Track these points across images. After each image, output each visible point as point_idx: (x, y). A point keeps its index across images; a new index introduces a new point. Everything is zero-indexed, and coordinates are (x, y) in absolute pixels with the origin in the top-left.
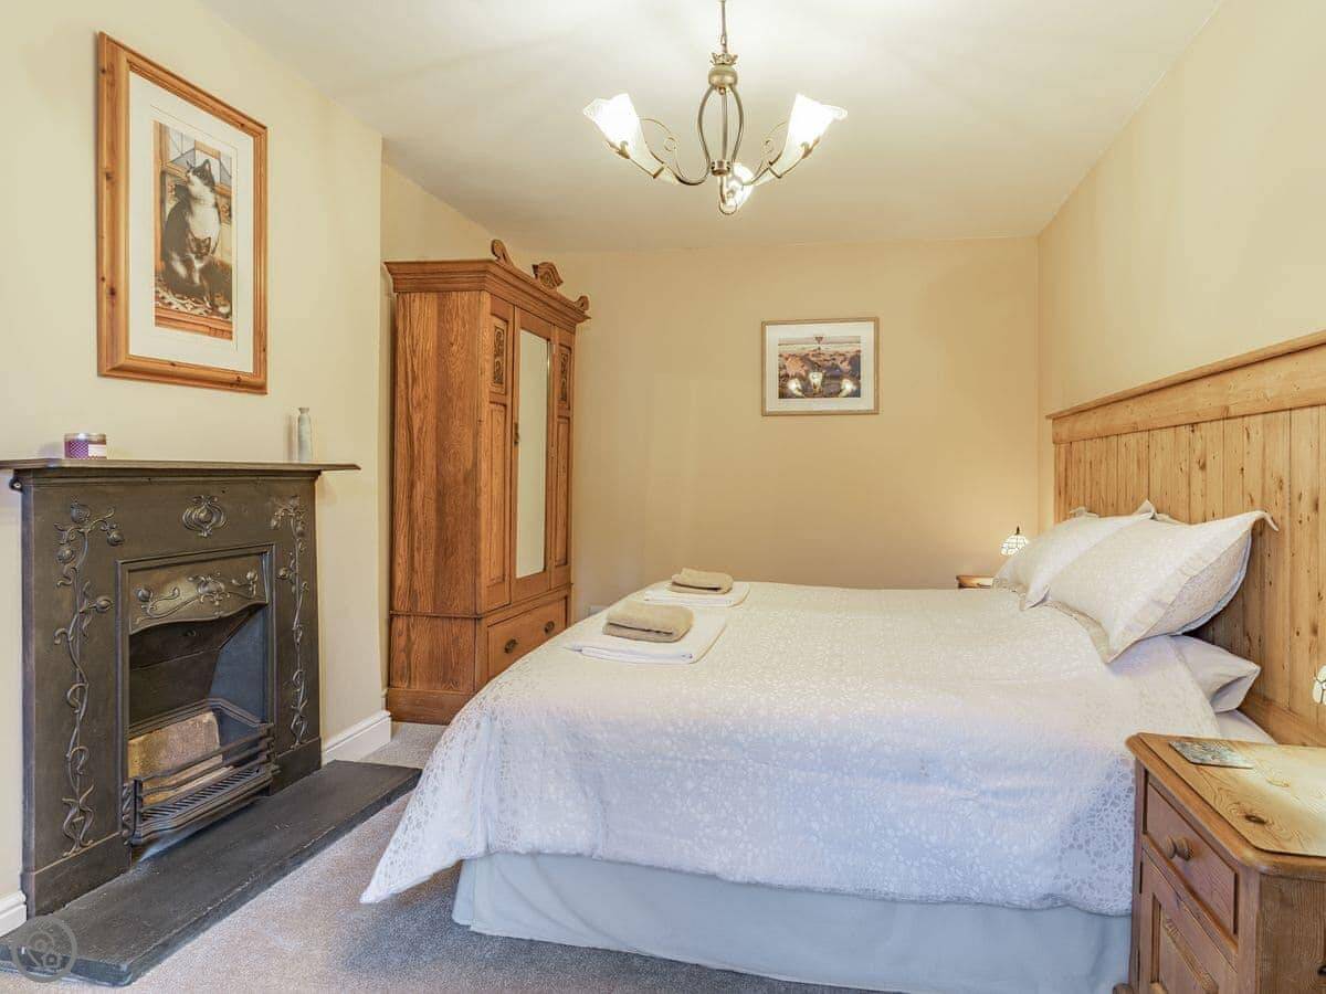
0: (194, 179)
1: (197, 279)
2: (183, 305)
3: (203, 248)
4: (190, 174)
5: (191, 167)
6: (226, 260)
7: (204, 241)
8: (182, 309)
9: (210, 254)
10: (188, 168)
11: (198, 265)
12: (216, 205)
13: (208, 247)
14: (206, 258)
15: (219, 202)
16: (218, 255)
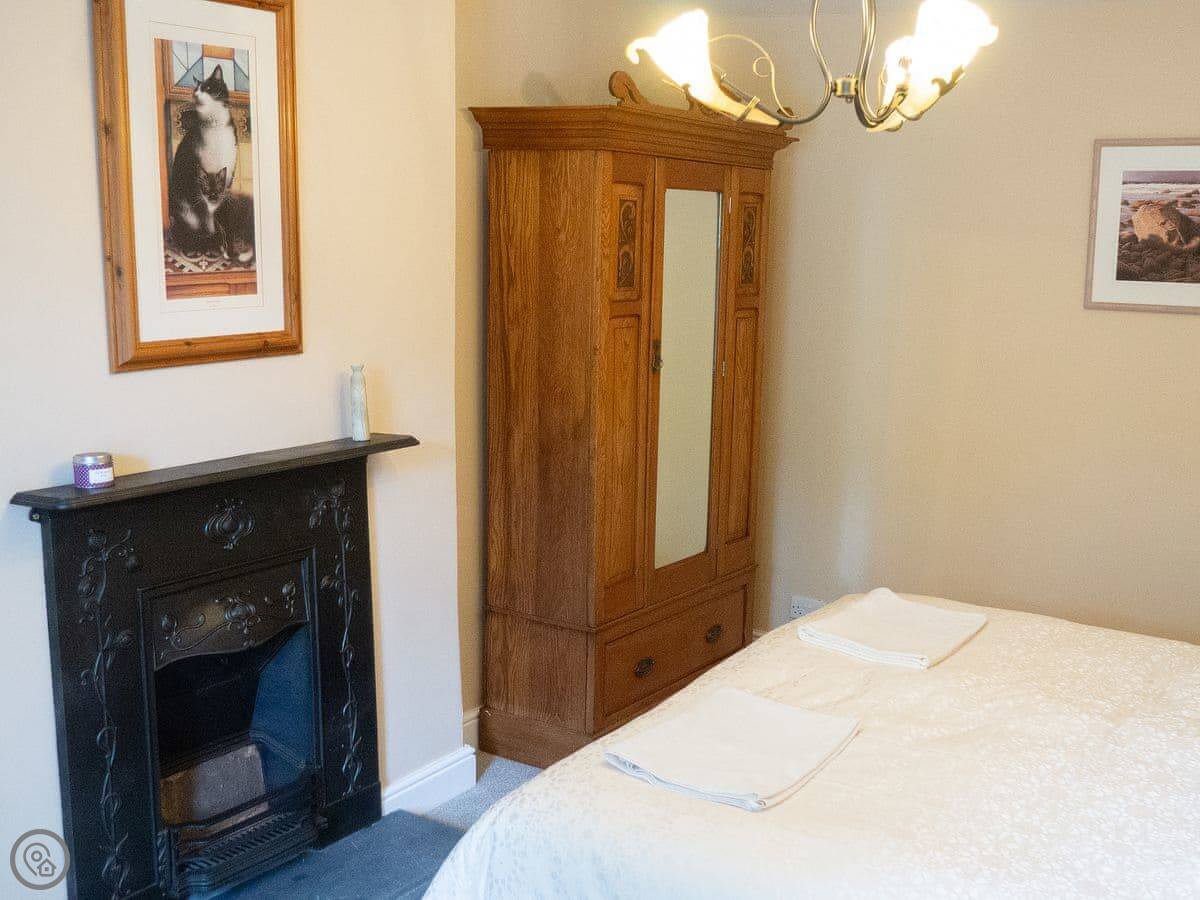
0: (204, 96)
1: (211, 226)
2: (197, 264)
3: (217, 183)
4: (199, 93)
5: (199, 83)
6: (246, 190)
7: (218, 175)
8: (196, 270)
9: (226, 190)
10: (195, 85)
11: (212, 208)
12: (231, 122)
13: (223, 180)
14: (222, 196)
15: (234, 116)
16: (235, 188)
